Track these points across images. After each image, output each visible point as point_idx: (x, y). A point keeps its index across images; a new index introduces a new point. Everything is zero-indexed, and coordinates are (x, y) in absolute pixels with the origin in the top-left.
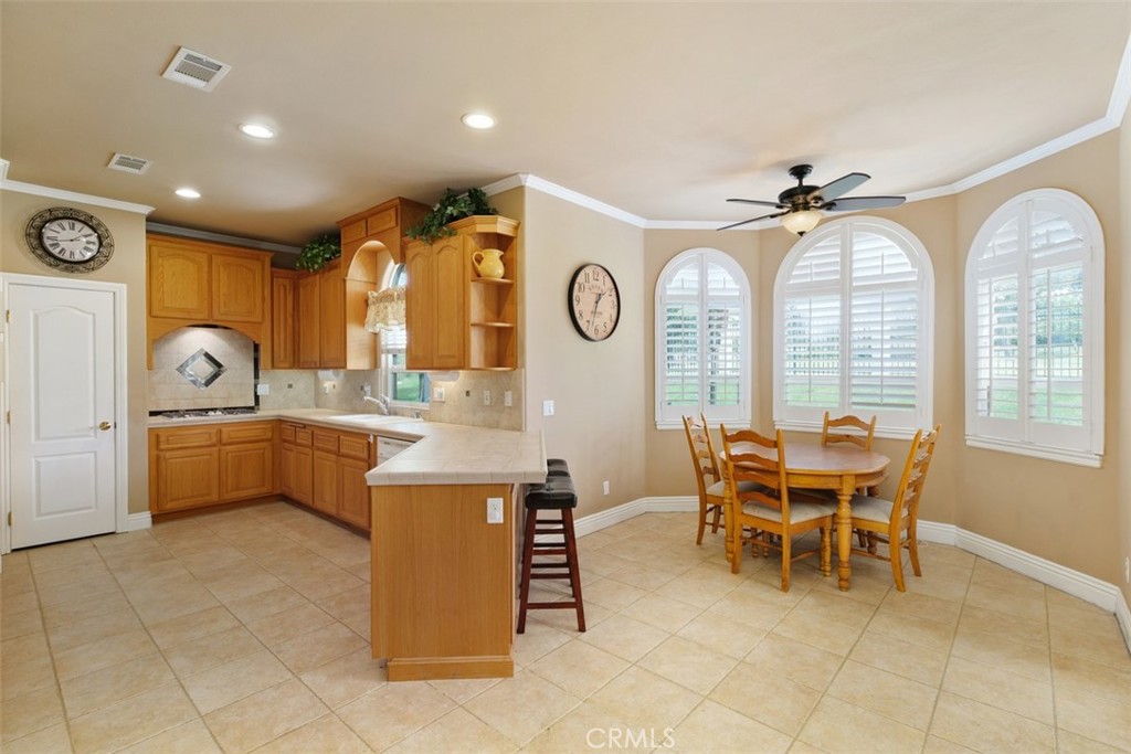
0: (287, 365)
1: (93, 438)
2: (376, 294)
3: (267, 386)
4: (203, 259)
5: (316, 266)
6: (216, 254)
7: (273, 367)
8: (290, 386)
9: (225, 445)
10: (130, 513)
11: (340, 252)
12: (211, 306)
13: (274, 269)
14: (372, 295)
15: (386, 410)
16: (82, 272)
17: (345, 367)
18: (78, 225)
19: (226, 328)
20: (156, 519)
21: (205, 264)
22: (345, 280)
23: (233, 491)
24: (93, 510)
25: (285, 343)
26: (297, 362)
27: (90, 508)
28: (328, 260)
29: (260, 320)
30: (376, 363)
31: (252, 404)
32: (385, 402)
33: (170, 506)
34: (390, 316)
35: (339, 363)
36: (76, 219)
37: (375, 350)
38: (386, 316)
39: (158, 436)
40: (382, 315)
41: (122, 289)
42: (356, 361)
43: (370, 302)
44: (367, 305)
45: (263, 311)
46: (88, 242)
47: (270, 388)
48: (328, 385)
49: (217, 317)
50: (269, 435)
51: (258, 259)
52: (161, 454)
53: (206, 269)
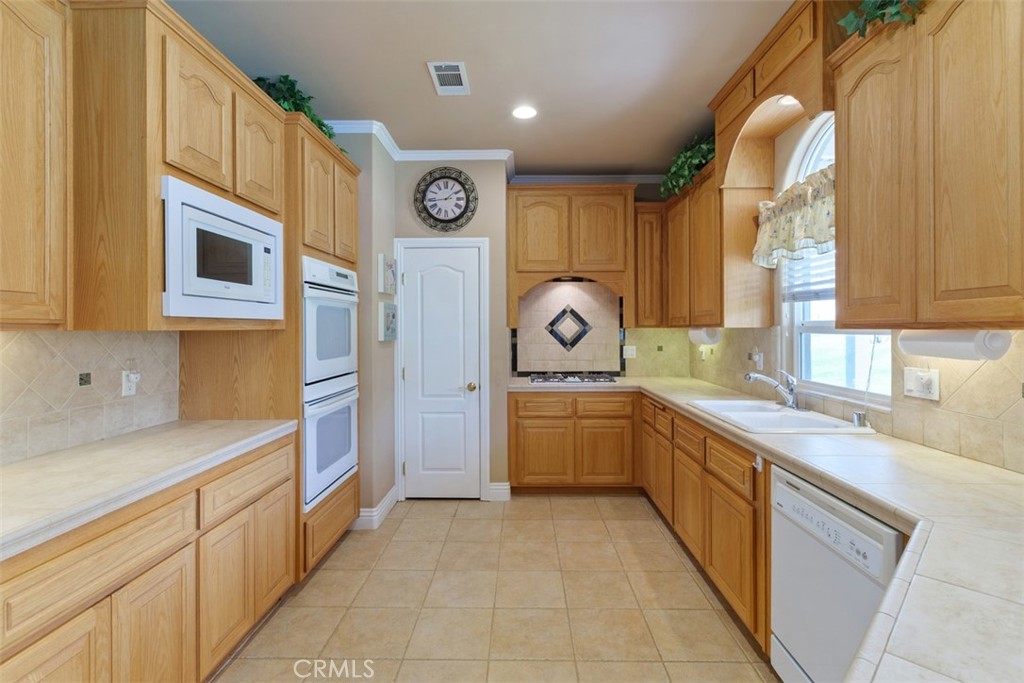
0: (653, 323)
1: (462, 399)
2: (772, 204)
3: (634, 347)
4: (562, 202)
5: (682, 181)
6: (576, 195)
7: (638, 324)
8: (660, 349)
9: (581, 417)
10: (491, 481)
11: (714, 150)
12: (570, 256)
13: (639, 204)
14: (765, 206)
15: (790, 399)
16: (454, 230)
17: (721, 324)
18: (451, 183)
19: (590, 281)
20: (516, 491)
21: (565, 208)
22: (721, 191)
23: (588, 474)
24: (463, 472)
25: (651, 294)
26: (665, 320)
27: (459, 469)
28: (699, 167)
29: (622, 268)
30: (772, 318)
31: (617, 368)
32: (788, 384)
33: (528, 480)
34: (799, 233)
35: (714, 320)
36: (449, 178)
37: (771, 297)
38: (791, 235)
39: (517, 402)
40: (782, 235)
41: (485, 243)
42: (739, 315)
43: (761, 219)
44: (757, 225)
45: (626, 257)
46: (458, 199)
47: (637, 349)
48: (704, 349)
49: (578, 267)
50: (628, 410)
51: (622, 194)
52: (520, 421)
53: (567, 214)
